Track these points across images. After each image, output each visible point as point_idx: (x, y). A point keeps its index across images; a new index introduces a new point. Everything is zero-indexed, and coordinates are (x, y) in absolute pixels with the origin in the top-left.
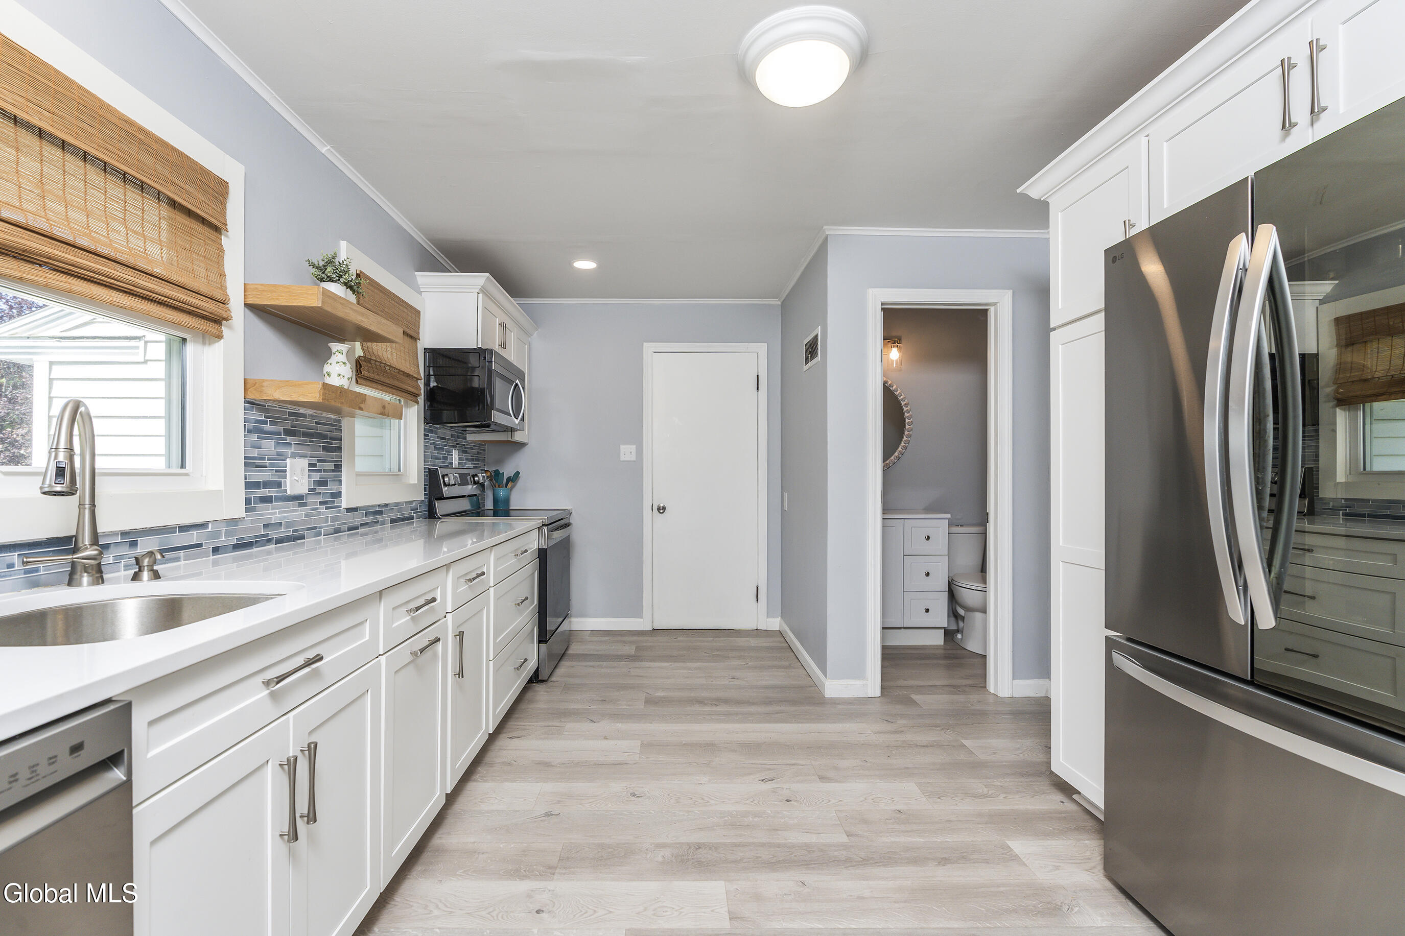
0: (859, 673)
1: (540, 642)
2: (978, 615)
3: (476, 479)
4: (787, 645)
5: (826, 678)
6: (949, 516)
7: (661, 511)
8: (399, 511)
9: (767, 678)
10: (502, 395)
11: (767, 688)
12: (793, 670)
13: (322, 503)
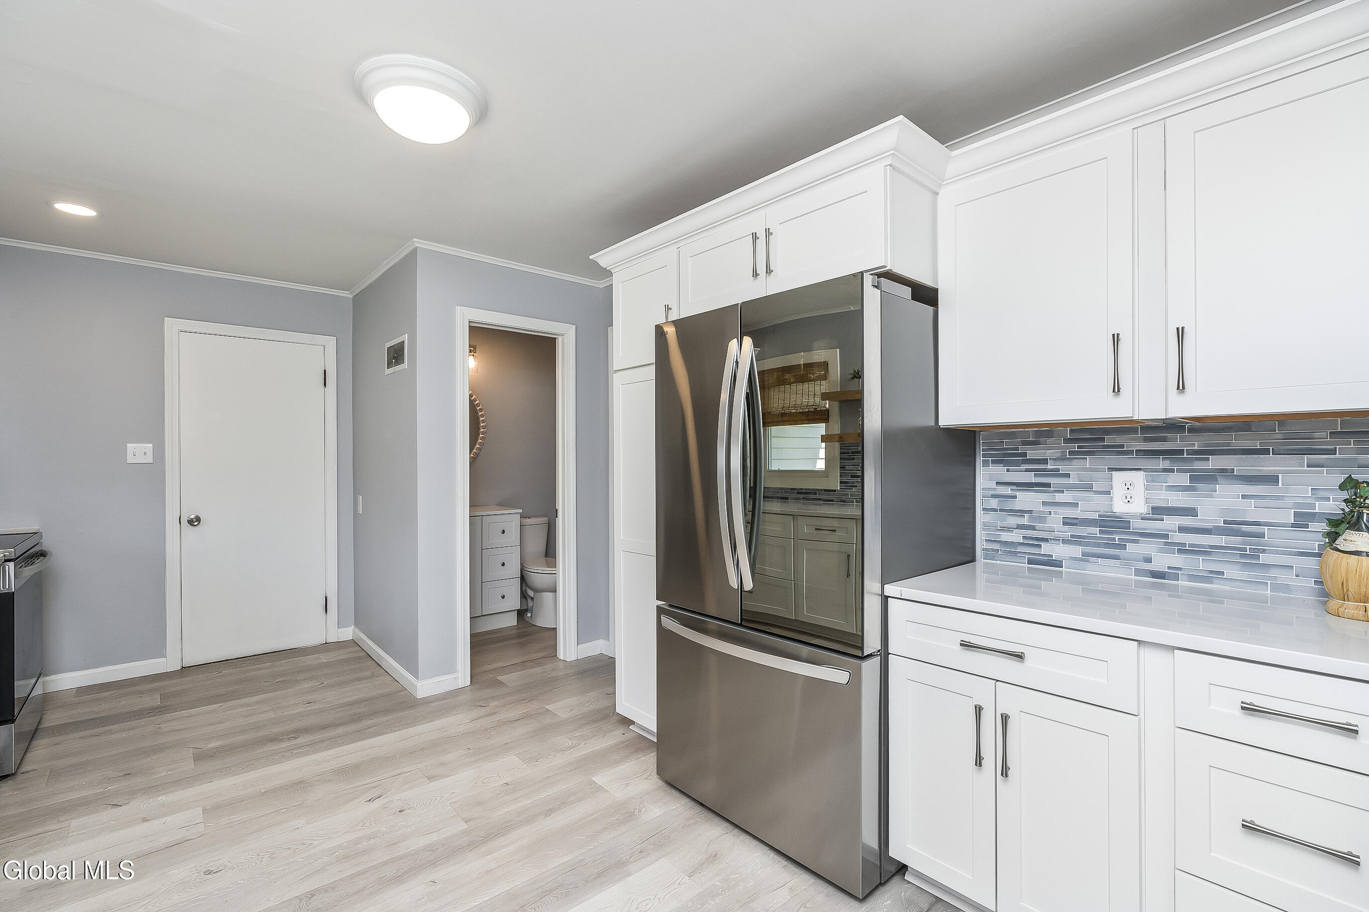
0: (450, 668)
2: (548, 596)
4: (363, 654)
5: (418, 680)
6: (521, 511)
7: (196, 523)
9: (349, 694)
11: (351, 704)
12: (377, 679)
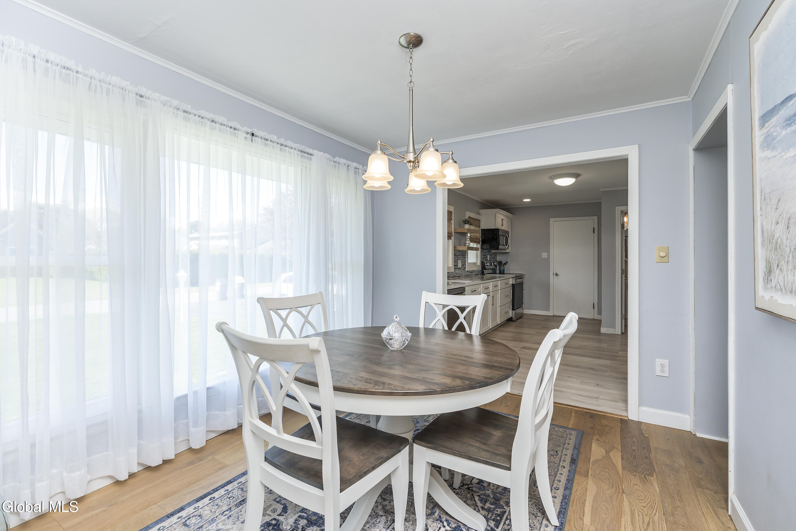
1: (512, 310)
3: (487, 264)
7: (556, 275)
8: (476, 272)
10: (502, 240)
13: (463, 269)
